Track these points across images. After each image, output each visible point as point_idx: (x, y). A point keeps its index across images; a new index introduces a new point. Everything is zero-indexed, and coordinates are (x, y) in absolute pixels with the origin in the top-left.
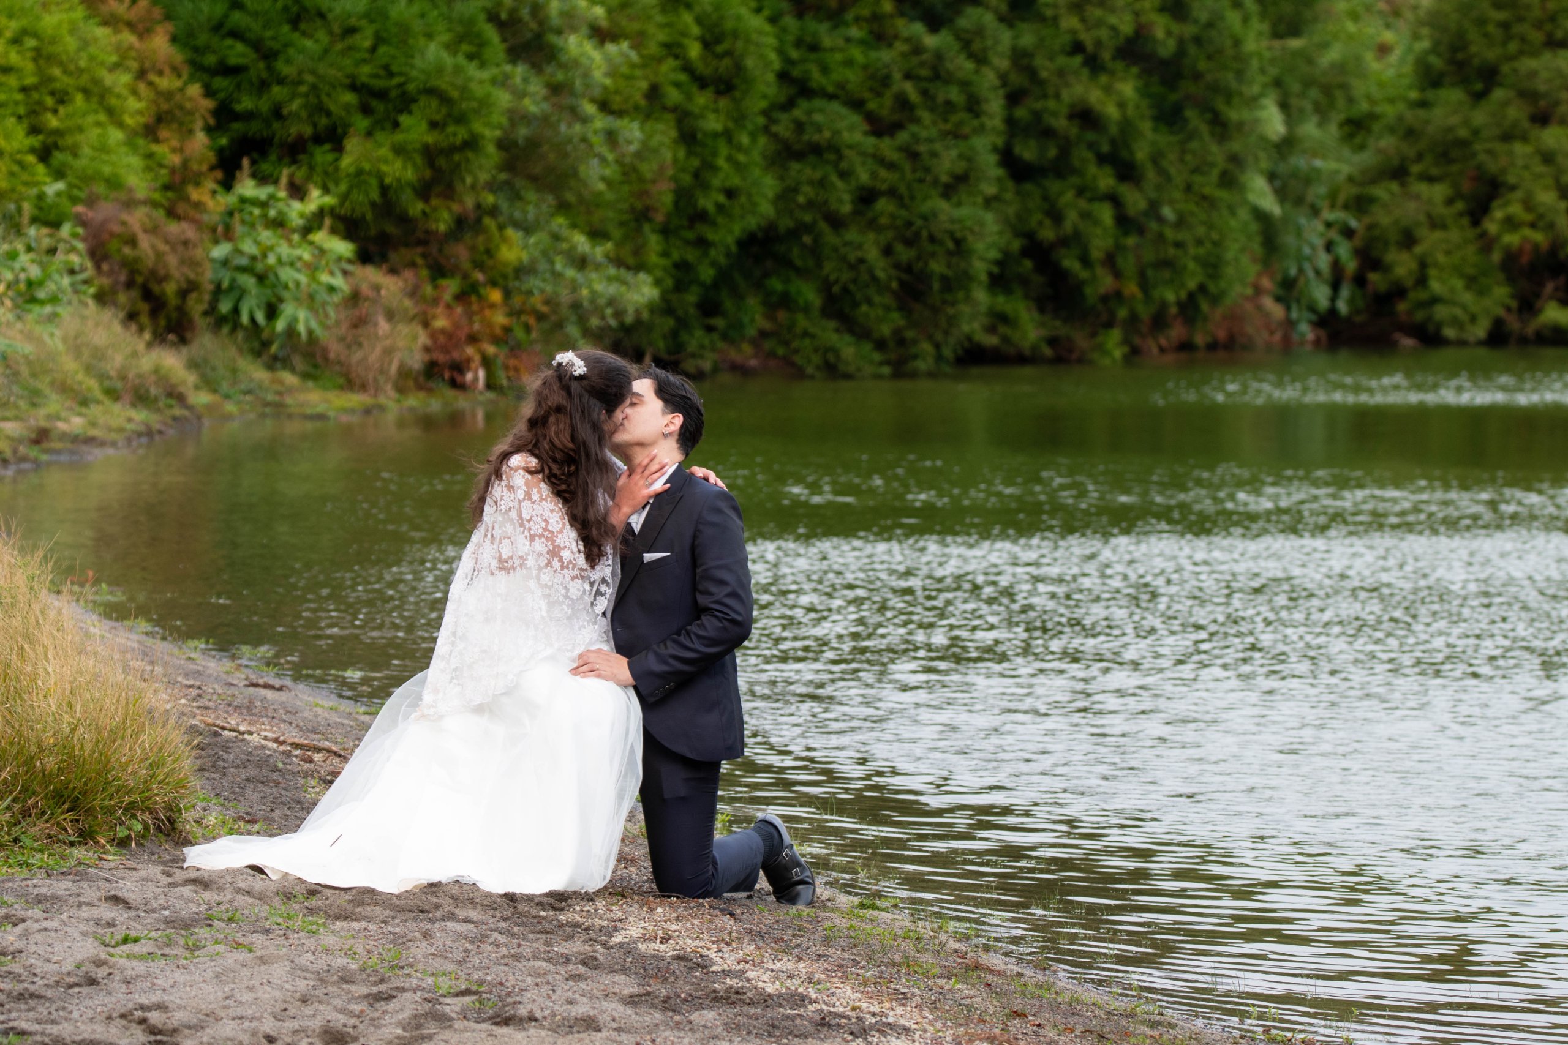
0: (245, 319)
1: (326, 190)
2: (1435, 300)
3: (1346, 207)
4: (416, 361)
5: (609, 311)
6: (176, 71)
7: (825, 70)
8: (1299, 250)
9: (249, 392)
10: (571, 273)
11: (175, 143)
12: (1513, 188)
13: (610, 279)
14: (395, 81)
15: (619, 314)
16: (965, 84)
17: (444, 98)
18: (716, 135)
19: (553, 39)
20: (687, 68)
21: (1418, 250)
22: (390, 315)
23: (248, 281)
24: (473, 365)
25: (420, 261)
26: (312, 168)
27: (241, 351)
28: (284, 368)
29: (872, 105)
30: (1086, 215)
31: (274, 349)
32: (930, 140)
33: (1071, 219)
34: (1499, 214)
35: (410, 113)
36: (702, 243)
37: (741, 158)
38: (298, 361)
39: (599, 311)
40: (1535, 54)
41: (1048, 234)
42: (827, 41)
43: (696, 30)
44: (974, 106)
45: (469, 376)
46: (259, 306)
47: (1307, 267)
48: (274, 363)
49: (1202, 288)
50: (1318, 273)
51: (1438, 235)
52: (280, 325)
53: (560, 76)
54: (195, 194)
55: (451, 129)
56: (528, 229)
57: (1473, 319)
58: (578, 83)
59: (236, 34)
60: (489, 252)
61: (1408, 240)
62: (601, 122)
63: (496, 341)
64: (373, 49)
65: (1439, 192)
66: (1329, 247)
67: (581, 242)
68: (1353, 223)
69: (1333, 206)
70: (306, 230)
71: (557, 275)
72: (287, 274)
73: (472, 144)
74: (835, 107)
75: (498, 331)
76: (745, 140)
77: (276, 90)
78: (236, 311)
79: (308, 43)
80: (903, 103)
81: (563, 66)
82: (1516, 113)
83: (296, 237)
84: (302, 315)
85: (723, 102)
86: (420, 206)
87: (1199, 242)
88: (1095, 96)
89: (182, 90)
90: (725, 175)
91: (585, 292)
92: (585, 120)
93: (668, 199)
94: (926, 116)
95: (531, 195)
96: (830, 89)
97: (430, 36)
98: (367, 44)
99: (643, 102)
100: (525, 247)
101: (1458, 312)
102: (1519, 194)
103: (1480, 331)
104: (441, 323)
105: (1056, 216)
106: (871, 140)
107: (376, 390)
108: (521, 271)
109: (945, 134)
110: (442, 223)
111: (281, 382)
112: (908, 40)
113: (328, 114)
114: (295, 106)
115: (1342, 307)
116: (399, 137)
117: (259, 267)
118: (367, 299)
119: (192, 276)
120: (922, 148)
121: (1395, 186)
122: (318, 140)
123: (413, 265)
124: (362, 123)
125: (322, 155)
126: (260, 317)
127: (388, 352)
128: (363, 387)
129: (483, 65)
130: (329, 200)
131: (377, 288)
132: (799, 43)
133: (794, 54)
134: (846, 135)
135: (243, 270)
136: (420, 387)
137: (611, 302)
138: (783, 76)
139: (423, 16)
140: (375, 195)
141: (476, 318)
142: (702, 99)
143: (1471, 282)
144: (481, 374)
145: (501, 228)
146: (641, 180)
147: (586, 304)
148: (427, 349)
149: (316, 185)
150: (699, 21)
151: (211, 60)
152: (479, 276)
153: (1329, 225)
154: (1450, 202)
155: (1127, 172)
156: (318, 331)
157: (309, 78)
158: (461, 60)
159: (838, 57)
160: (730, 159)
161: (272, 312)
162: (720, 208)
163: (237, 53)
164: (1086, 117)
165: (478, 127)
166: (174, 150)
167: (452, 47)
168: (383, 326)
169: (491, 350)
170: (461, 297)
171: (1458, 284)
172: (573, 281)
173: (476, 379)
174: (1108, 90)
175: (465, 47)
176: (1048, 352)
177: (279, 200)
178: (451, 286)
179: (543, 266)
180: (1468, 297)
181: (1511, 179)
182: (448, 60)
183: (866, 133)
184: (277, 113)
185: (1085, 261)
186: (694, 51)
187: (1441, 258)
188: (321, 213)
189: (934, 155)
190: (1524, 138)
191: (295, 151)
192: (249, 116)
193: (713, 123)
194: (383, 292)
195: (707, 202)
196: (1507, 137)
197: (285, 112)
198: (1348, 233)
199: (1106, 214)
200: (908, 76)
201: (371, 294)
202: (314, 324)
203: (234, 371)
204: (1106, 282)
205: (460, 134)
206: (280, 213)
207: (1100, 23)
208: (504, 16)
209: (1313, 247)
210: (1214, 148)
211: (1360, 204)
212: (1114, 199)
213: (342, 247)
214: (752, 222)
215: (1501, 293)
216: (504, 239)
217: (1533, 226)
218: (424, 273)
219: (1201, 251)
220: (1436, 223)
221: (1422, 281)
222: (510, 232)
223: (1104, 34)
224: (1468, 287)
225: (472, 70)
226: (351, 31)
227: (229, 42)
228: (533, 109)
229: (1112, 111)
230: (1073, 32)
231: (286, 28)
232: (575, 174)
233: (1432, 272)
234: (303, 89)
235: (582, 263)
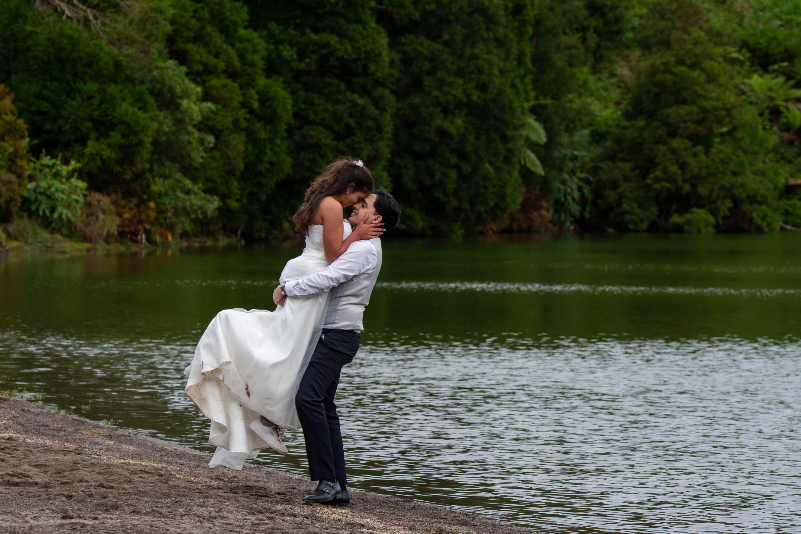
0: (41, 213)
1: (78, 161)
2: (626, 212)
3: (588, 172)
4: (114, 230)
5: (199, 211)
6: (13, 113)
7: (316, 113)
8: (566, 190)
9: (41, 242)
10: (182, 196)
11: (11, 142)
12: (659, 164)
13: (202, 199)
14: (109, 118)
15: (204, 213)
16: (375, 119)
17: (128, 125)
18: (265, 140)
19: (179, 101)
20: (251, 112)
21: (619, 191)
22: (104, 212)
23: (42, 198)
24: (140, 233)
25: (119, 190)
26: (73, 154)
27: (40, 226)
28: (58, 233)
29: (336, 128)
30: (444, 174)
31: (53, 225)
32: (360, 143)
33: (438, 175)
34: (652, 175)
35: (114, 131)
36: (260, 184)
37: (277, 149)
38: (64, 230)
39: (195, 211)
40: (670, 107)
41: (428, 182)
42: (317, 102)
43: (256, 97)
44: (379, 128)
45: (139, 237)
46: (47, 208)
47: (569, 197)
48: (53, 232)
49: (497, 205)
50: (573, 199)
51: (627, 184)
52: (56, 215)
53: (180, 116)
54: (19, 162)
55: (131, 138)
56: (165, 177)
57: (642, 221)
58: (187, 119)
59: (45, 99)
60: (148, 187)
61: (614, 186)
62: (197, 134)
63: (151, 223)
64: (100, 105)
65: (628, 166)
66: (580, 189)
67: (188, 183)
68: (591, 179)
69: (582, 171)
70: (69, 177)
71: (177, 197)
72: (59, 195)
73: (140, 143)
74: (321, 129)
75: (152, 219)
76: (278, 141)
77: (60, 121)
78: (38, 209)
79: (73, 103)
80: (348, 128)
81: (181, 112)
82: (661, 132)
83: (64, 180)
84: (65, 211)
85: (268, 127)
86: (119, 168)
87: (494, 186)
88: (446, 125)
89: (15, 121)
90: (269, 155)
91: (188, 204)
92: (190, 134)
93: (242, 166)
94: (358, 133)
95: (168, 164)
96: (318, 121)
97: (124, 100)
98: (97, 103)
99: (231, 126)
100: (164, 185)
101: (635, 218)
102: (660, 167)
103: (644, 226)
104: (127, 215)
105: (432, 175)
106: (335, 142)
107: (96, 242)
108: (160, 195)
109: (366, 140)
110: (128, 176)
111: (56, 239)
112: (351, 101)
113: (81, 131)
114: (67, 127)
115: (587, 215)
116: (109, 140)
117: (48, 193)
118: (94, 205)
119: (12, 195)
120: (356, 146)
121: (610, 164)
122: (76, 141)
123: (116, 192)
124: (93, 135)
125: (77, 148)
126: (47, 213)
127: (103, 227)
128: (90, 241)
129: (146, 112)
130: (78, 165)
131: (99, 201)
132: (304, 102)
133: (303, 107)
134: (323, 140)
135: (40, 193)
136: (117, 241)
137: (201, 208)
138: (296, 115)
139: (121, 91)
140: (99, 163)
141: (142, 214)
142: (258, 125)
143: (641, 205)
144: (144, 236)
145: (153, 177)
146: (229, 158)
147: (188, 209)
148: (119, 226)
149: (74, 159)
150: (258, 93)
151: (34, 109)
152: (145, 197)
153: (579, 179)
154: (633, 170)
155: (463, 156)
156: (72, 219)
157: (73, 117)
158: (136, 109)
159: (322, 108)
160: (272, 149)
161: (53, 210)
162: (268, 170)
163: (45, 106)
164: (443, 133)
165: (142, 137)
166: (11, 145)
167: (133, 105)
168: (101, 216)
169: (148, 227)
170: (138, 206)
171: (635, 206)
172: (184, 199)
173: (142, 239)
174: (452, 122)
175: (139, 104)
176: (429, 232)
177: (58, 165)
178: (135, 201)
179: (170, 192)
180: (639, 211)
181: (658, 160)
182: (131, 109)
183: (333, 140)
184: (60, 131)
185: (445, 194)
186: (256, 105)
187: (628, 194)
188: (75, 170)
189: (361, 149)
190: (665, 143)
191: (67, 145)
192: (49, 132)
193: (263, 135)
194: (101, 203)
195: (262, 168)
196: (657, 142)
197: (63, 130)
198: (589, 183)
199: (453, 174)
200: (351, 116)
201: (96, 203)
202: (70, 215)
203: (35, 234)
204: (454, 203)
205: (134, 139)
206: (57, 170)
207: (448, 93)
208: (156, 91)
209: (572, 189)
210: (501, 147)
211: (595, 171)
212: (457, 167)
213: (82, 184)
214: (282, 176)
215: (654, 210)
216: (155, 183)
217: (667, 181)
218: (120, 195)
219: (495, 190)
220: (626, 179)
221: (620, 204)
222: (157, 179)
223: (450, 98)
224: (640, 207)
225: (141, 114)
226: (91, 98)
227: (41, 102)
228: (167, 130)
229: (453, 130)
230: (437, 97)
231: (64, 96)
232: (189, 156)
233: (624, 200)
234: (70, 121)
235: (188, 192)
